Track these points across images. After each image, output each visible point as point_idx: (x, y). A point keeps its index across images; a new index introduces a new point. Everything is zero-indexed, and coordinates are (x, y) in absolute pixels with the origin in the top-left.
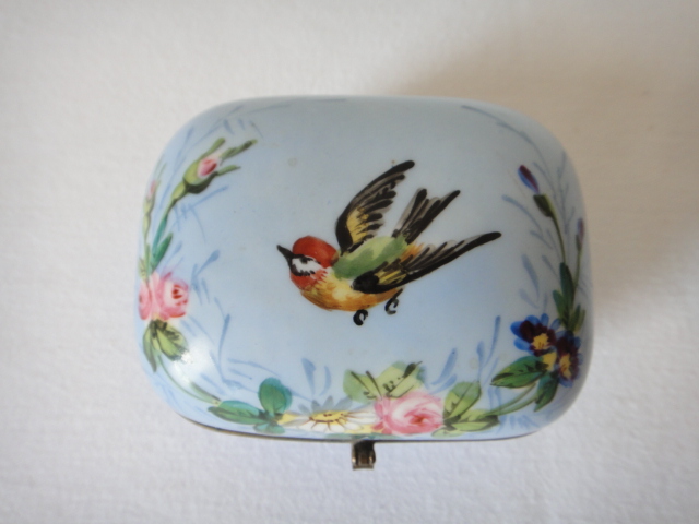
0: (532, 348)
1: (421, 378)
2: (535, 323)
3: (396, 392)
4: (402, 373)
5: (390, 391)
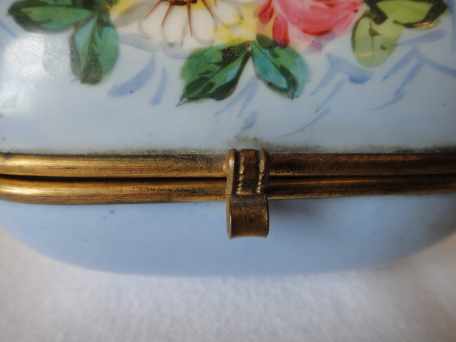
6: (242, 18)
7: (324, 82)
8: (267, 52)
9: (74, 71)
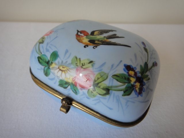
0: (128, 73)
1: (92, 65)
2: (132, 67)
3: (84, 67)
4: (89, 62)
5: (83, 66)
7: (82, 95)
8: (73, 86)
9: (44, 73)
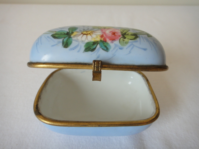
6: (97, 37)
7: (114, 49)
8: (102, 43)
9: (62, 45)
